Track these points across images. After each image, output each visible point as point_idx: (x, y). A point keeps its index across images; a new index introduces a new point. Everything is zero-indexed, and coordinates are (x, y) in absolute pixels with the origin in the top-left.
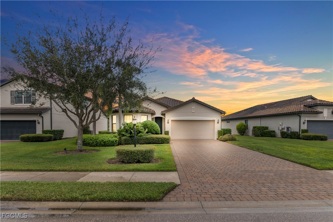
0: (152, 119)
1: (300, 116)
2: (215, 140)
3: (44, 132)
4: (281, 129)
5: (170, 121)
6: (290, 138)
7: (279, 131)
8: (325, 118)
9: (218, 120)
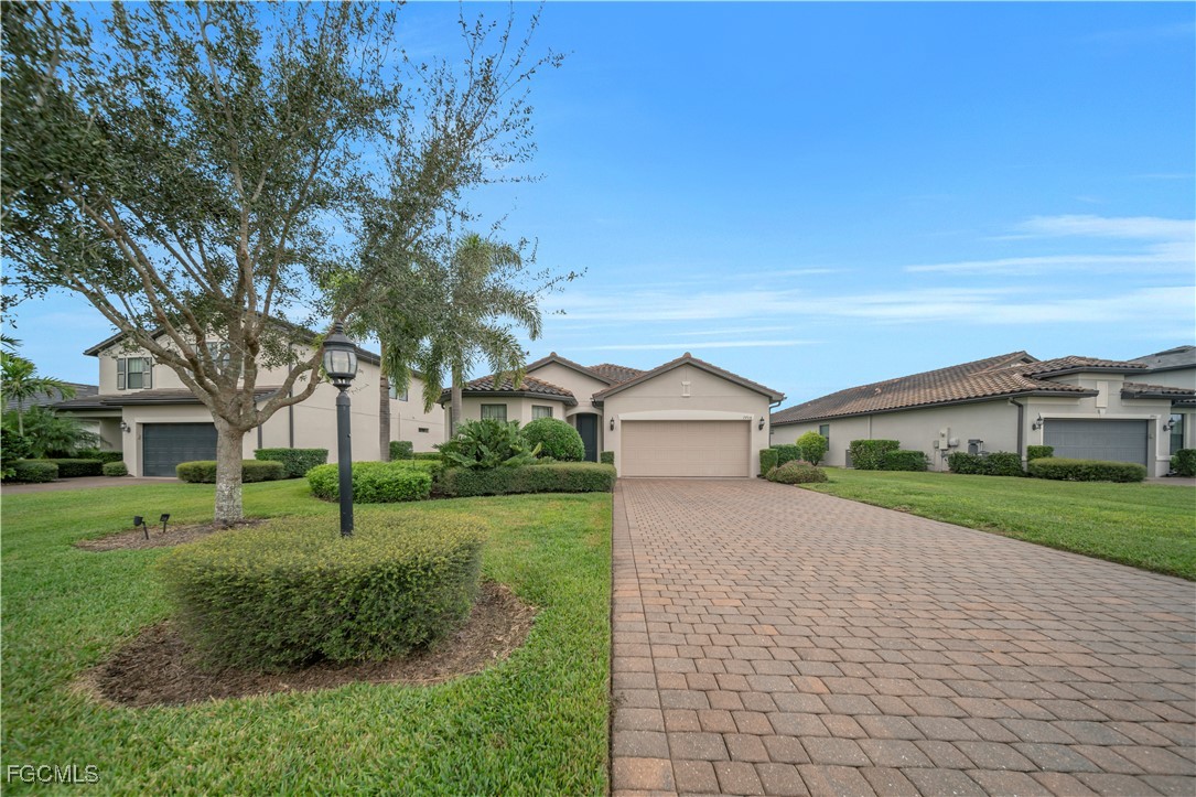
0: (569, 419)
1: (1020, 406)
2: (753, 480)
3: (261, 454)
4: (946, 447)
5: (618, 424)
6: (986, 474)
7: (939, 454)
8: (1101, 410)
9: (762, 420)
